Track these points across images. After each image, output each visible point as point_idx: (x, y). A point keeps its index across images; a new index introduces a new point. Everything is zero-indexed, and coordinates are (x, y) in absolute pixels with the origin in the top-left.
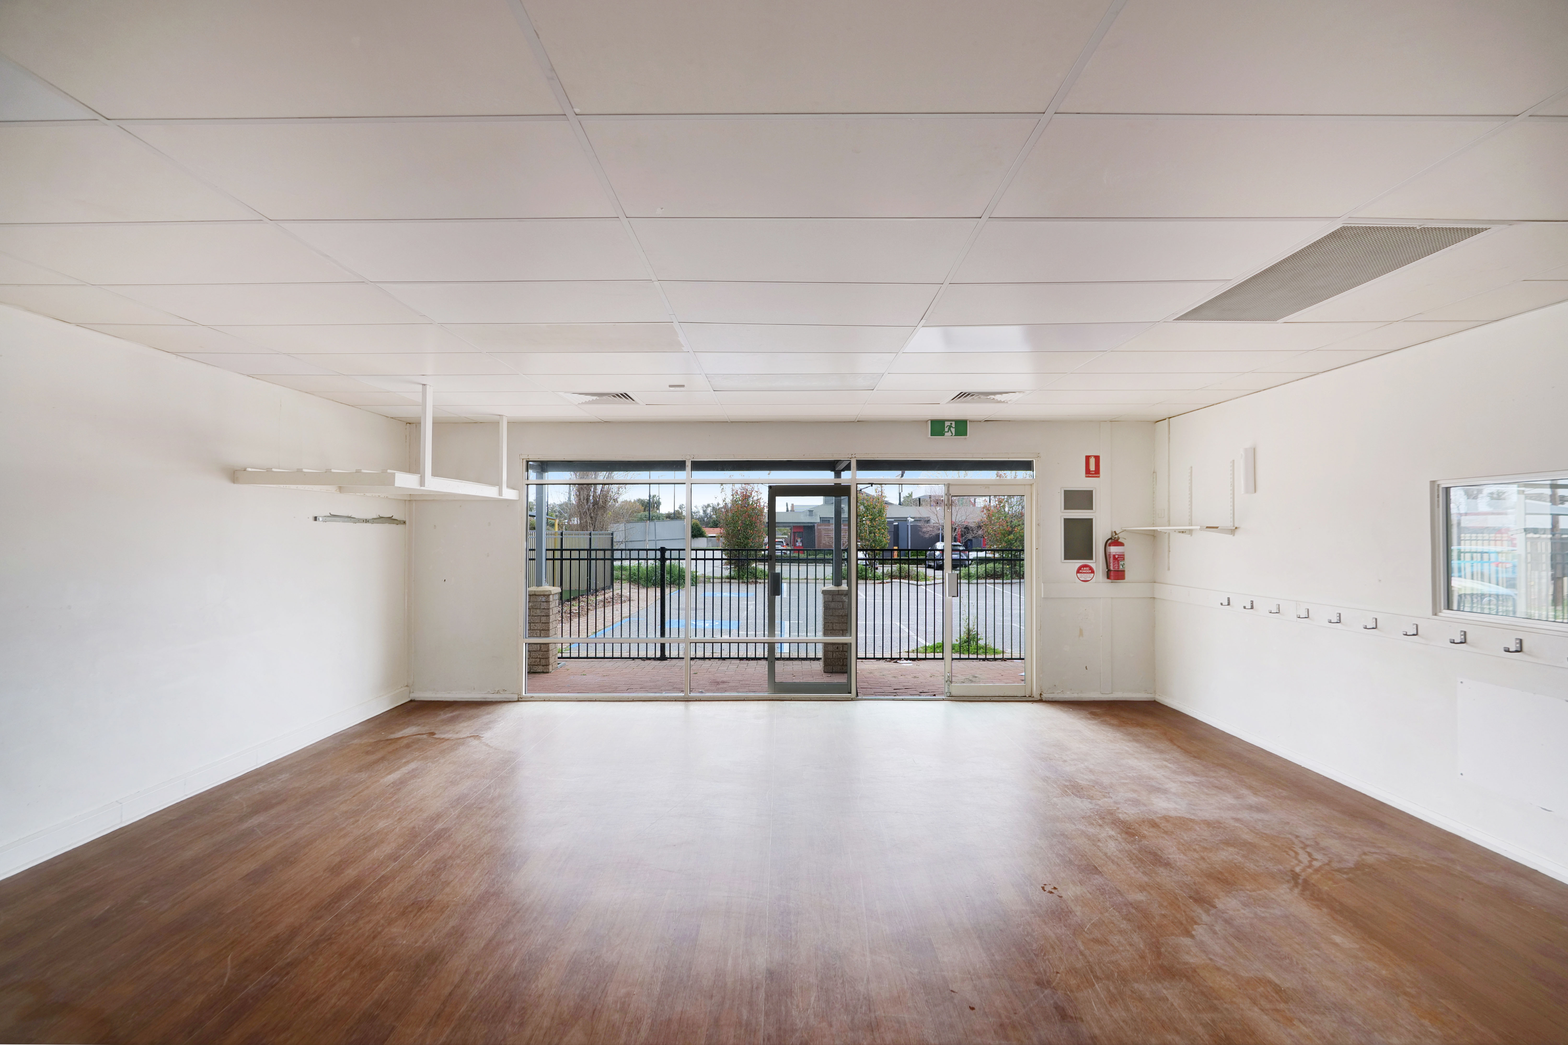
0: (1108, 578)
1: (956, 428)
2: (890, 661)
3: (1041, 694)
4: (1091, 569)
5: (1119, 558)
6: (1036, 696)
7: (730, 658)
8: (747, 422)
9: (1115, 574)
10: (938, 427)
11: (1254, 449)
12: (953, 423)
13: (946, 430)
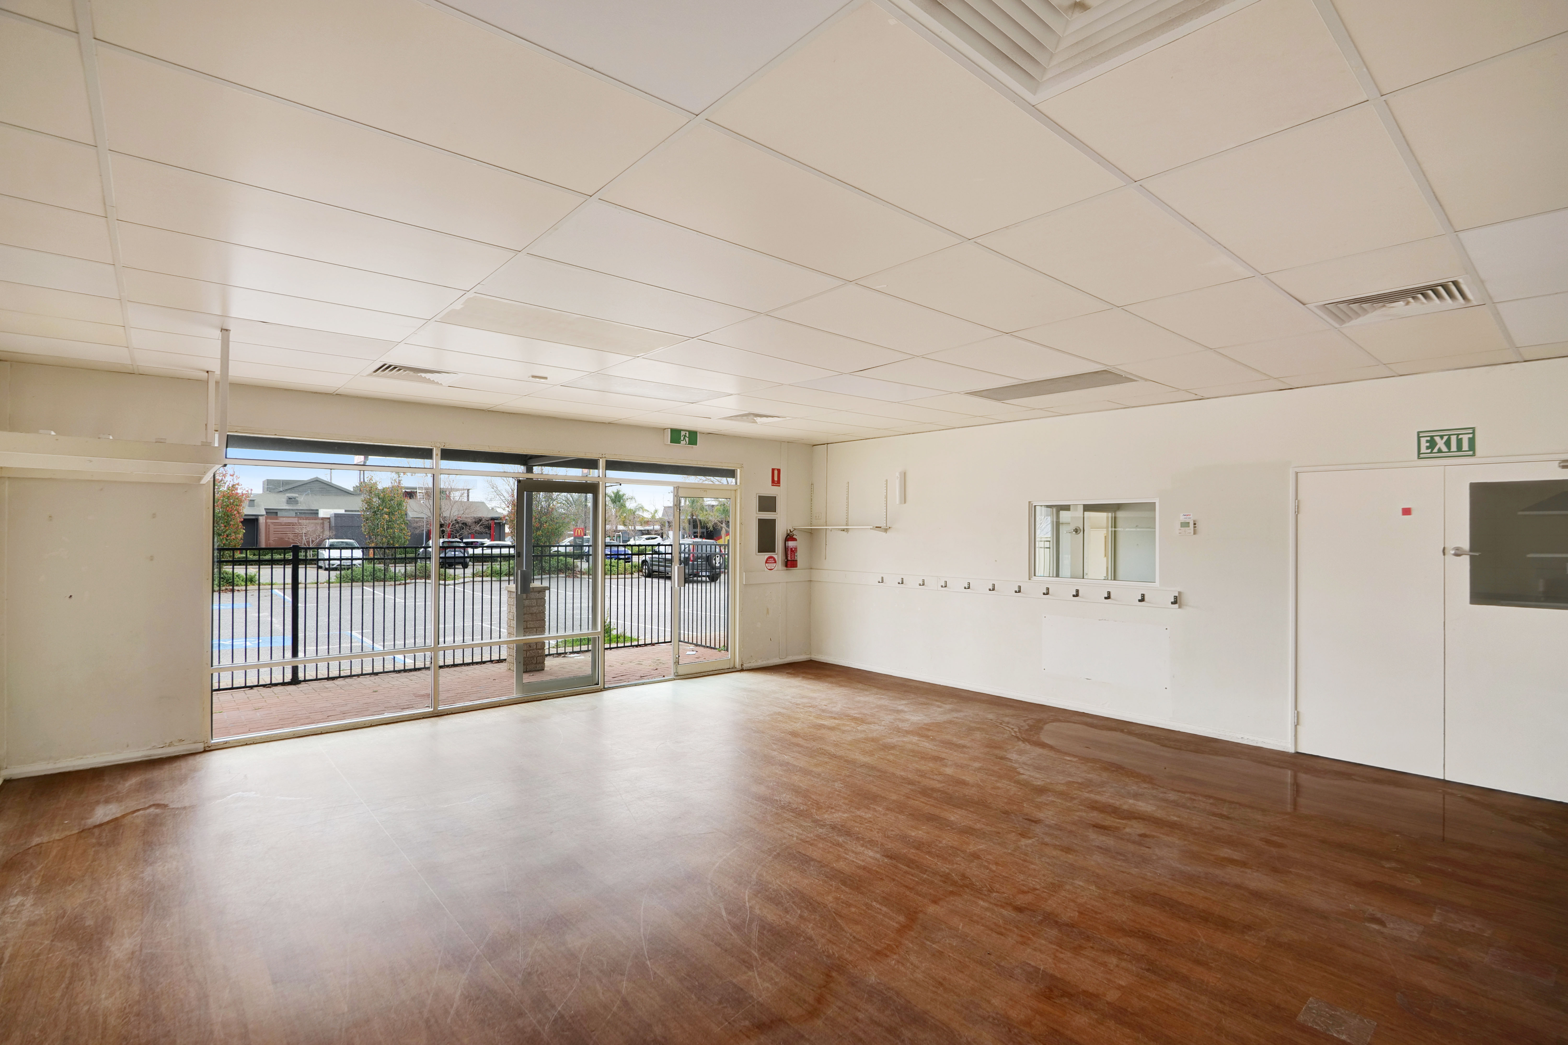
0: (786, 566)
1: (689, 438)
2: (558, 657)
3: (742, 665)
4: (774, 559)
5: (794, 551)
6: (738, 666)
7: (384, 672)
8: (503, 412)
9: (790, 563)
10: (676, 435)
11: (905, 473)
12: (687, 433)
13: (682, 438)
